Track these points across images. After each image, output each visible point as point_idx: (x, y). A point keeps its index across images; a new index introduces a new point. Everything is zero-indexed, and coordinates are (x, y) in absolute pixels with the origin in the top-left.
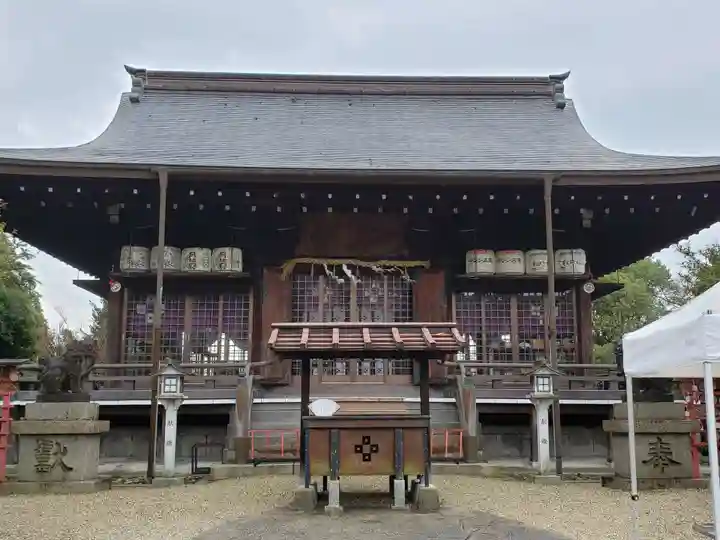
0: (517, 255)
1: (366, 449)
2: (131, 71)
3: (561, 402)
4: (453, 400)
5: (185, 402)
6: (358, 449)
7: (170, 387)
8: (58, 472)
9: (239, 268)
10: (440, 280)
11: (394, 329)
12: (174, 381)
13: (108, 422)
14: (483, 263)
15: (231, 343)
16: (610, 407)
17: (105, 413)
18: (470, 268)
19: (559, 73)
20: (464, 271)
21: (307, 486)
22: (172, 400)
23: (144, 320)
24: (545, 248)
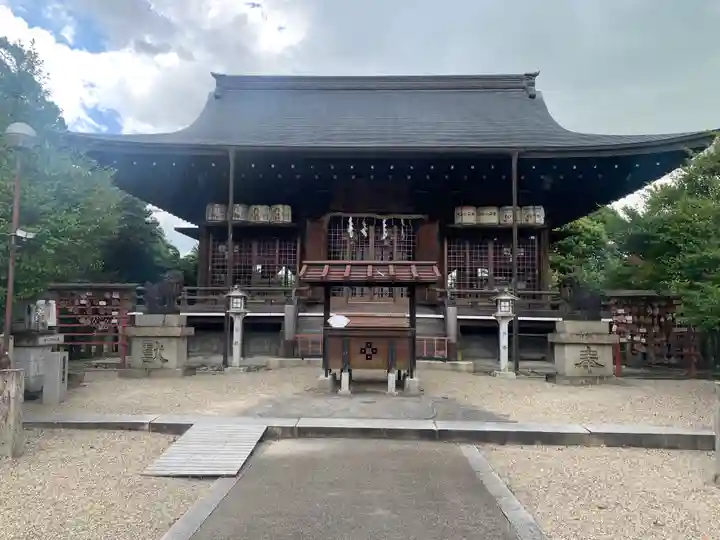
0: (494, 210)
1: (369, 351)
2: (214, 75)
3: (520, 318)
4: (441, 316)
5: (248, 315)
6: (363, 351)
7: (237, 305)
8: (158, 362)
9: (288, 220)
10: (435, 228)
11: (391, 267)
12: (239, 300)
13: (193, 329)
14: (467, 217)
15: (289, 272)
16: (554, 322)
17: (191, 321)
18: (458, 220)
19: (532, 72)
20: (453, 222)
21: (326, 376)
22: (238, 314)
23: (224, 256)
24: (511, 205)
